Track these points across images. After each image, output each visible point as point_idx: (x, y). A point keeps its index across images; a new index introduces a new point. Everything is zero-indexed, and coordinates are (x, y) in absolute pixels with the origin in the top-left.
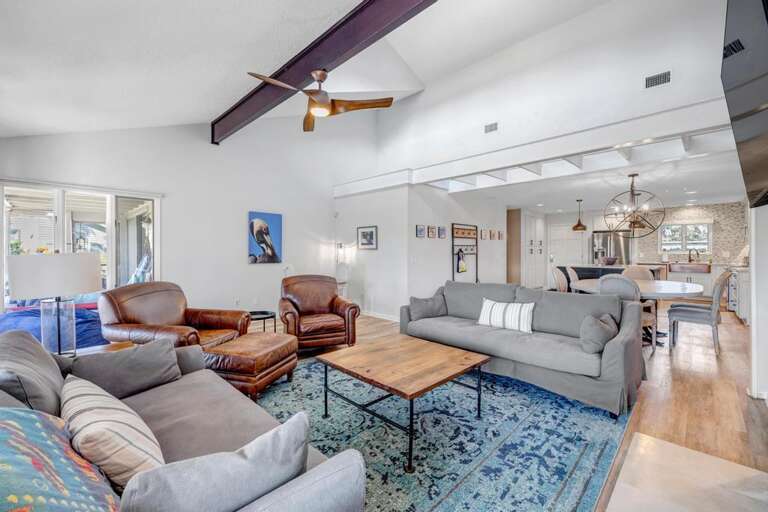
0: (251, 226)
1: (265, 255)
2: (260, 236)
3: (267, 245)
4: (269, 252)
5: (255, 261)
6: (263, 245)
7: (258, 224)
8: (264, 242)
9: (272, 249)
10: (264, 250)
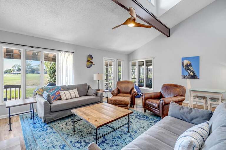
0: (183, 63)
1: (189, 75)
2: (187, 67)
3: (191, 71)
4: (192, 74)
5: (184, 77)
6: (189, 71)
7: (186, 62)
8: (189, 69)
9: (193, 72)
10: (189, 73)
